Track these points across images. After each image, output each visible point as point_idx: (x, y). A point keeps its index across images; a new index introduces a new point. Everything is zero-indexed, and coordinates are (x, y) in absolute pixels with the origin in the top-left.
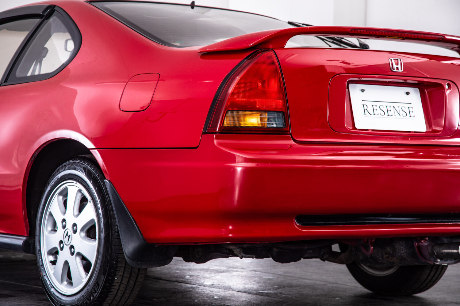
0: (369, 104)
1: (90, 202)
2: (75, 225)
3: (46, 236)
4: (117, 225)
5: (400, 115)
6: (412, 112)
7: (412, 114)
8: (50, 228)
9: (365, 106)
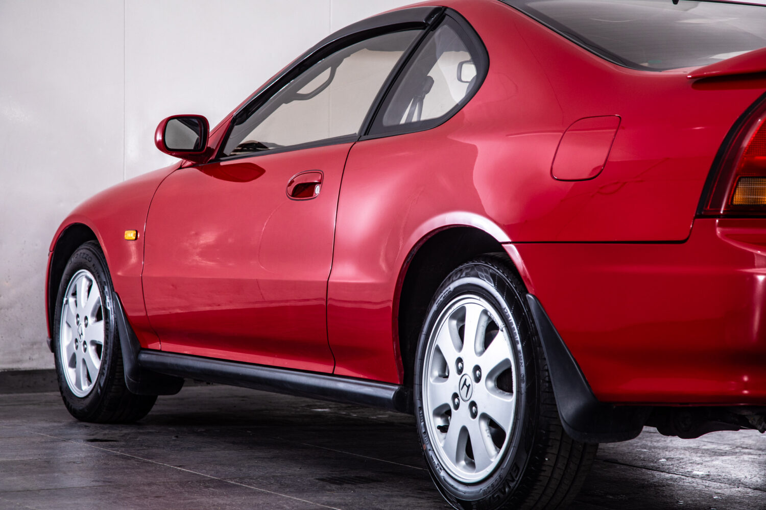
1: (502, 331)
2: (477, 368)
3: (431, 385)
4: (547, 370)
8: (436, 373)
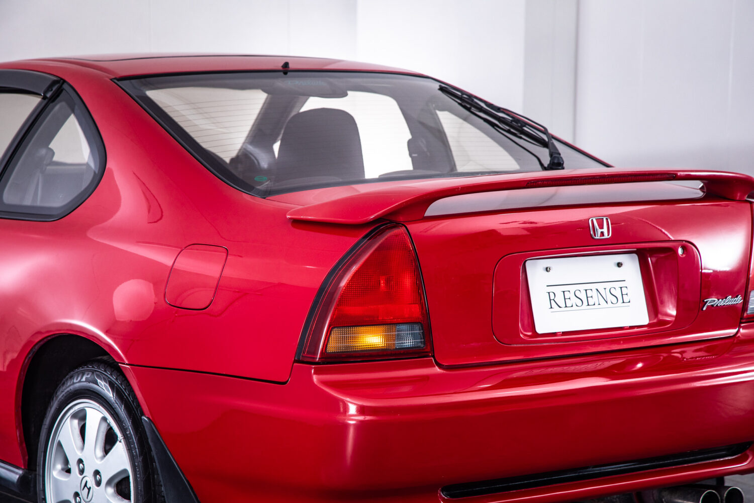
0: (558, 290)
1: (120, 442)
2: (97, 473)
4: (164, 497)
5: (607, 302)
6: (627, 294)
7: (626, 299)
8: (59, 467)
9: (552, 295)
